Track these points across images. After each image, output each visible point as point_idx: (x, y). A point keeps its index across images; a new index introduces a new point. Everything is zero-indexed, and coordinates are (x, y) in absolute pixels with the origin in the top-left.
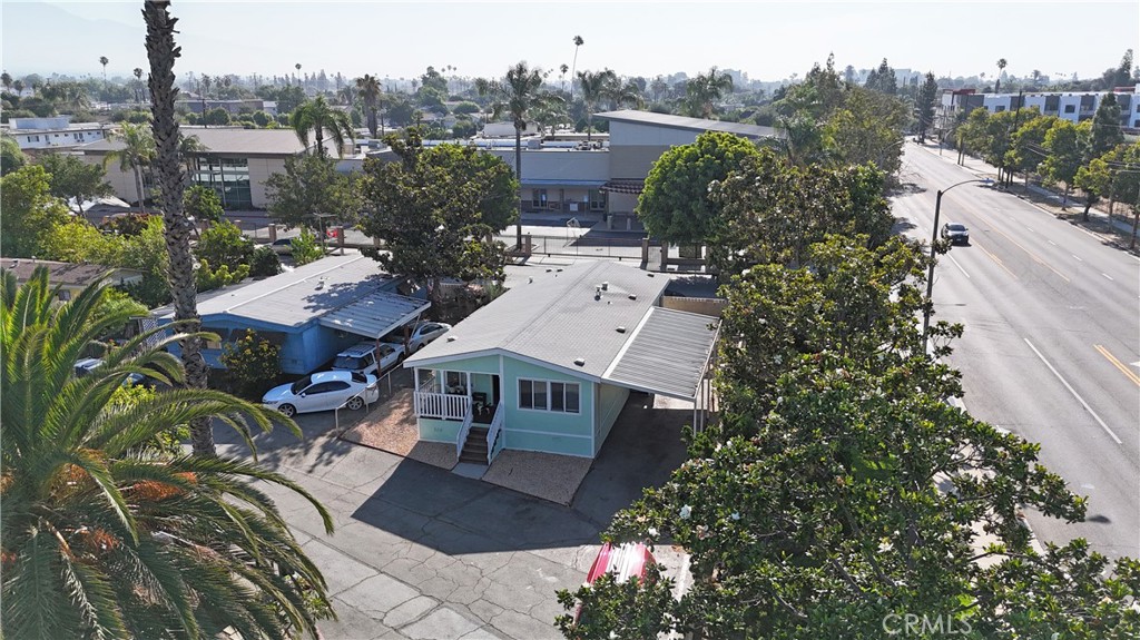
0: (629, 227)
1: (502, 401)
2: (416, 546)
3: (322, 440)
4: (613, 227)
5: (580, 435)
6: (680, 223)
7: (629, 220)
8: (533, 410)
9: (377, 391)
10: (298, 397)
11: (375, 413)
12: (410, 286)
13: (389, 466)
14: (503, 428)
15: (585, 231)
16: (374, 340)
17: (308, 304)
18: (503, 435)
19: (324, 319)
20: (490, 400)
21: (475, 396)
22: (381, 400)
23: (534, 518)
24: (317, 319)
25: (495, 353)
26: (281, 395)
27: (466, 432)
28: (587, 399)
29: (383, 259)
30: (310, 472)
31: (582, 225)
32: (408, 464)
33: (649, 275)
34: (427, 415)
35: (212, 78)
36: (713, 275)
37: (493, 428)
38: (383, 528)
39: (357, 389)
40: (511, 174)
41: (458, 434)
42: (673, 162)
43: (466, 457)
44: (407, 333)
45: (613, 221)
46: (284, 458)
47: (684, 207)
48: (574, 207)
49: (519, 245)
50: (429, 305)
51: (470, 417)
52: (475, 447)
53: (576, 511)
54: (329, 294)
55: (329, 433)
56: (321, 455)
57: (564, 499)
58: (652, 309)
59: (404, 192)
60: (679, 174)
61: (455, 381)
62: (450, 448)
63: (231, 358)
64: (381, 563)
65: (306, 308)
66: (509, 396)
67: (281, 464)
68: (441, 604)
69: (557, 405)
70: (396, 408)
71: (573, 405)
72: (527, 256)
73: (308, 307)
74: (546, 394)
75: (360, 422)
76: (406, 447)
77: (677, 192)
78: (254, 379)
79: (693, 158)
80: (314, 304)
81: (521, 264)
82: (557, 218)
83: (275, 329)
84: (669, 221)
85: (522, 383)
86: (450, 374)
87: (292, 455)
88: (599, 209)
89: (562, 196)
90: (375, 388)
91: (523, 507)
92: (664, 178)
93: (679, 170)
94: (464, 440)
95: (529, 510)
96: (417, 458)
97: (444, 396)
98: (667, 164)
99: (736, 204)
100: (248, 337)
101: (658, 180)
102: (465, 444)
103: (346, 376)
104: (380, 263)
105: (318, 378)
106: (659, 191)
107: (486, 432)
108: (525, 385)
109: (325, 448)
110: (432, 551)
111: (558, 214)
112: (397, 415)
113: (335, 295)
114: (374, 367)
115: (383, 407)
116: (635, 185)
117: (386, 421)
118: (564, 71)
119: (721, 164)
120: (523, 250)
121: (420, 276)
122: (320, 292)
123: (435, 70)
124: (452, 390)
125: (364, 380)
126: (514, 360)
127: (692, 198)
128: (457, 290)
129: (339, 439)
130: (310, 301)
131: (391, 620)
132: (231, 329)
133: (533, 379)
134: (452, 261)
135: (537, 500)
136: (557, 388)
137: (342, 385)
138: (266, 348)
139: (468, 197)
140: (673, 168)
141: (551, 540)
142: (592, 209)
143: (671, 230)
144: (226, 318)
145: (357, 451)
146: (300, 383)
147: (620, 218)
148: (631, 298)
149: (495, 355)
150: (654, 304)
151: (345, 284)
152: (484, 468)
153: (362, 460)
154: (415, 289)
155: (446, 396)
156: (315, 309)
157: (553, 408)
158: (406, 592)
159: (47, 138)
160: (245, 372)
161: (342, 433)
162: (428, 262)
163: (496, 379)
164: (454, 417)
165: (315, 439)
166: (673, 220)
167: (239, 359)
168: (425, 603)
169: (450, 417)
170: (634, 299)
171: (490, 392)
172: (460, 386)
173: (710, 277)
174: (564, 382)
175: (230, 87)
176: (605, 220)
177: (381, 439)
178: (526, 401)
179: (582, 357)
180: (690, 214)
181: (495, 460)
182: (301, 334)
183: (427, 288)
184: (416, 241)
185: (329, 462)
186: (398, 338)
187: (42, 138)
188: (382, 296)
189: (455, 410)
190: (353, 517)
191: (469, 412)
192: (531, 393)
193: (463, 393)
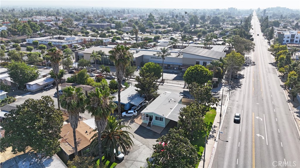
2: (141, 137)
3: (130, 121)
4: (182, 75)
5: (163, 124)
9: (137, 114)
10: (126, 114)
11: (137, 117)
13: (138, 126)
15: (176, 75)
19: (130, 102)
20: (152, 118)
21: (150, 117)
26: (124, 114)
28: (164, 120)
32: (141, 126)
33: (179, 96)
34: (143, 119)
37: (152, 122)
38: (137, 134)
39: (134, 114)
41: (147, 122)
48: (175, 68)
51: (149, 120)
52: (149, 125)
57: (160, 133)
58: (178, 104)
61: (147, 116)
62: (146, 124)
64: (137, 139)
65: (127, 100)
66: (154, 118)
68: (144, 144)
69: (160, 120)
70: (139, 116)
71: (162, 120)
72: (163, 83)
74: (159, 118)
75: (135, 118)
76: (140, 123)
78: (121, 111)
81: (162, 85)
82: (171, 71)
86: (147, 115)
87: (126, 123)
97: (146, 117)
103: (132, 111)
105: (129, 112)
110: (143, 138)
112: (140, 118)
113: (131, 97)
114: (137, 110)
116: (187, 66)
117: (138, 119)
122: (129, 97)
125: (135, 112)
126: (155, 114)
131: (138, 146)
133: (157, 116)
135: (156, 133)
137: (132, 113)
138: (122, 106)
145: (134, 123)
146: (127, 112)
149: (152, 113)
150: (178, 103)
152: (150, 127)
153: (135, 125)
156: (129, 100)
158: (140, 143)
159: (72, 42)
161: (132, 120)
163: (153, 116)
168: (142, 144)
170: (175, 102)
174: (161, 117)
177: (137, 122)
178: (156, 119)
179: (163, 115)
181: (152, 126)
185: (131, 124)
187: (71, 42)
188: (138, 97)
189: (147, 119)
190: (134, 133)
191: (149, 119)
192: (157, 118)
193: (148, 117)
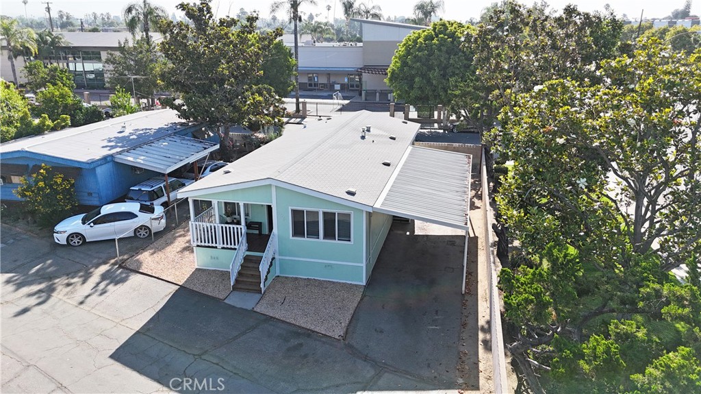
0: (378, 99)
1: (275, 230)
3: (104, 268)
4: (366, 100)
5: (352, 262)
6: (420, 88)
7: (377, 94)
8: (306, 239)
9: (163, 221)
10: (86, 226)
11: (161, 241)
12: (204, 133)
13: (164, 295)
14: (277, 257)
15: (347, 102)
16: (163, 175)
17: (106, 143)
18: (277, 262)
19: (119, 156)
20: (265, 231)
21: (249, 225)
22: (168, 229)
23: (306, 356)
24: (112, 156)
25: (268, 182)
26: (72, 225)
27: (240, 261)
28: (359, 228)
29: (178, 108)
30: (82, 303)
31: (344, 98)
32: (182, 293)
33: (404, 122)
34: (203, 244)
35: (98, 14)
36: (444, 130)
37: (267, 256)
38: (141, 372)
39: (144, 219)
40: (291, 55)
41: (231, 260)
42: (415, 41)
43: (239, 286)
44: (196, 170)
45: (366, 96)
46: (60, 288)
47: (423, 76)
48: (337, 87)
49: (298, 110)
50: (218, 147)
51: (244, 246)
52: (248, 277)
53: (350, 346)
54: (129, 137)
55: (113, 261)
56: (98, 284)
57: (337, 332)
58: (411, 148)
59: (194, 48)
60: (420, 49)
62: (225, 275)
63: (25, 190)
65: (103, 147)
66: (282, 226)
67: (54, 294)
69: (329, 234)
70: (180, 236)
71: (345, 235)
72: (303, 118)
73: (106, 146)
74: (318, 222)
75: (144, 249)
76: (182, 276)
77: (418, 64)
78: (48, 210)
79: (429, 38)
80: (113, 144)
81: (298, 123)
82: (326, 94)
83: (70, 164)
84: (411, 87)
85: (295, 212)
87: (68, 285)
88: (355, 88)
89: (329, 79)
90: (162, 218)
91: (294, 342)
92: (408, 52)
93: (420, 47)
94: (237, 268)
95: (301, 345)
96: (191, 287)
97: (218, 225)
98: (410, 43)
99: (485, 54)
100: (42, 171)
101: (404, 56)
102: (239, 273)
103: (133, 207)
104: (176, 112)
105: (107, 210)
106: (404, 64)
107: (259, 260)
108: (297, 214)
109: (104, 277)
111: (326, 91)
112: (180, 243)
113: (134, 137)
114: (164, 199)
115: (169, 235)
116: (381, 69)
117: (169, 249)
118: (329, 9)
119: (452, 42)
120: (300, 114)
121: (212, 123)
122: (121, 135)
123: (245, 10)
124: (229, 220)
125: (152, 210)
126: (286, 190)
127: (430, 68)
128: (245, 137)
129: (120, 267)
130: (110, 141)
132: (31, 165)
133: (305, 209)
134: (236, 109)
135: (309, 334)
136: (329, 218)
137: (129, 215)
138: (59, 181)
139: (251, 56)
140: (415, 46)
141: (325, 385)
142: (350, 88)
143: (413, 94)
144: (25, 155)
145: (135, 279)
146: (91, 214)
147: (371, 94)
148: (392, 138)
149: (268, 185)
151: (146, 129)
152: (258, 296)
154: (209, 135)
155: (220, 225)
156: (112, 148)
157: (326, 237)
160: (40, 204)
161: (124, 261)
162: (217, 108)
163: (270, 208)
164: (229, 246)
165: (97, 267)
166: (415, 86)
167: (33, 192)
169: (225, 246)
170: (394, 139)
171: (265, 221)
172: (237, 216)
173: (442, 131)
174: (336, 211)
175: (110, 21)
176: (361, 95)
177: (160, 267)
178: (298, 231)
179: (353, 187)
180: (429, 81)
181: (268, 288)
182: (94, 169)
183: (219, 134)
184: (205, 91)
185: (104, 292)
186: (191, 174)
188: (176, 138)
189: (229, 238)
190: (112, 357)
191: (243, 239)
192: (302, 225)
193: (239, 223)
